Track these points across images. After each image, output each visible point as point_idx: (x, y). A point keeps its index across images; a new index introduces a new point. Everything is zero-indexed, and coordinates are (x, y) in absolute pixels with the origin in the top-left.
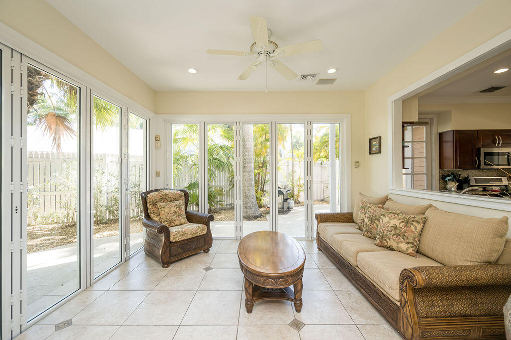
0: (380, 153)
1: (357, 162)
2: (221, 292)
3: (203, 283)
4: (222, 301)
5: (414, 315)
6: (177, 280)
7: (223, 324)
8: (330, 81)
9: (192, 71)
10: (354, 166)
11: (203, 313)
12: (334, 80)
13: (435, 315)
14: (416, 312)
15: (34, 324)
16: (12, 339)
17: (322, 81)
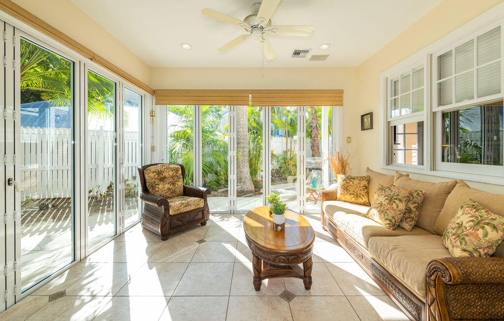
0: (372, 128)
1: (349, 138)
2: (214, 263)
3: (196, 255)
4: (215, 273)
5: (445, 316)
6: (171, 252)
7: (215, 295)
8: (322, 57)
9: (186, 46)
10: (346, 142)
11: (195, 284)
12: (327, 56)
13: (471, 317)
14: (449, 313)
15: (29, 295)
16: (6, 309)
17: (315, 58)
